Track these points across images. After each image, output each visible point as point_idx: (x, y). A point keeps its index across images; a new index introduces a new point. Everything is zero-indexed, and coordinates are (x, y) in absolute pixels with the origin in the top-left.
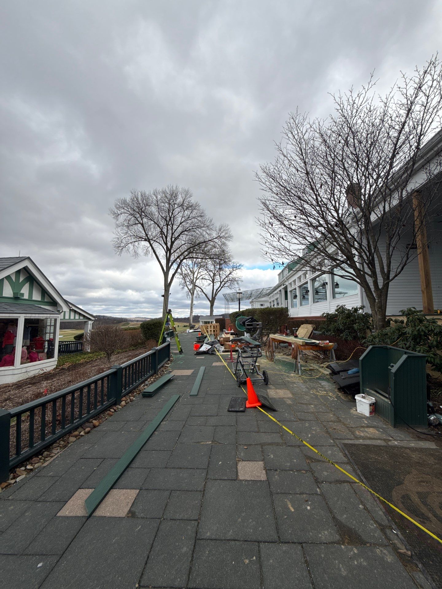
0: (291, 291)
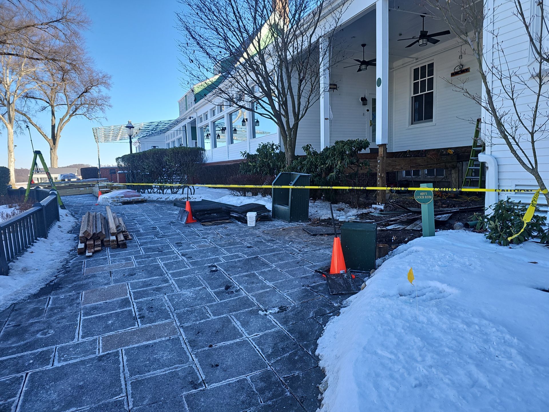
0: (201, 128)
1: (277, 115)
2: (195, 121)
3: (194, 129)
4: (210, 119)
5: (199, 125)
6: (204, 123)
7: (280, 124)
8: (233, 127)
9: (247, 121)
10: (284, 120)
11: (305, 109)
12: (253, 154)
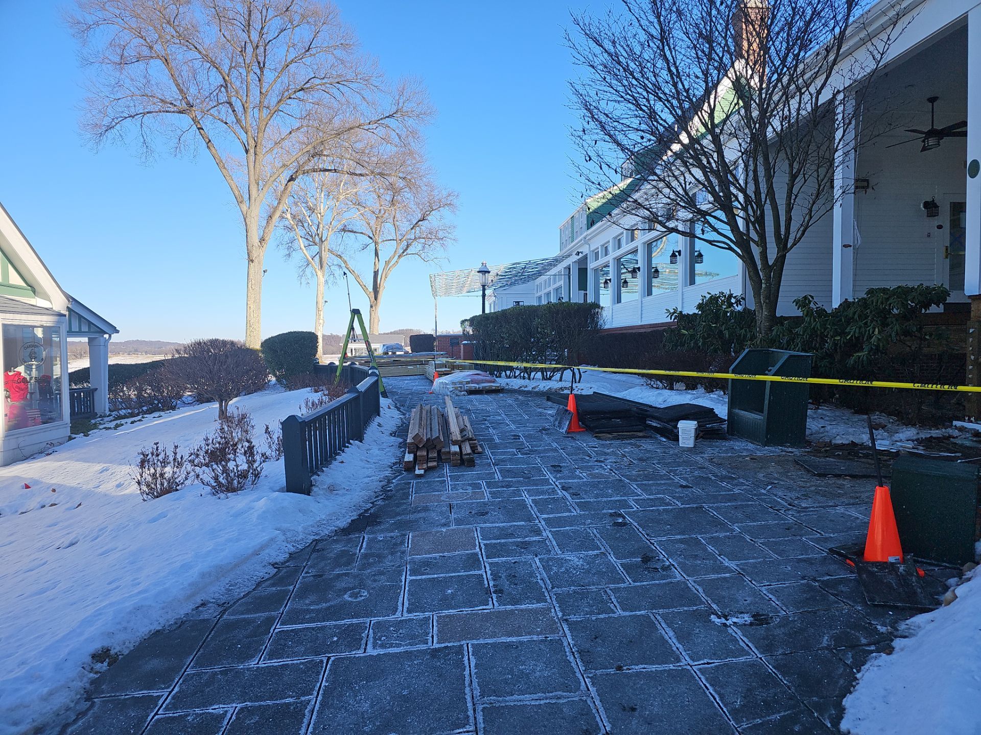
0: (596, 270)
1: (742, 243)
2: (585, 257)
3: (583, 272)
4: (613, 254)
5: (592, 265)
6: (602, 261)
7: (747, 258)
8: (654, 266)
9: (680, 255)
10: (756, 250)
11: (802, 229)
12: (691, 313)
